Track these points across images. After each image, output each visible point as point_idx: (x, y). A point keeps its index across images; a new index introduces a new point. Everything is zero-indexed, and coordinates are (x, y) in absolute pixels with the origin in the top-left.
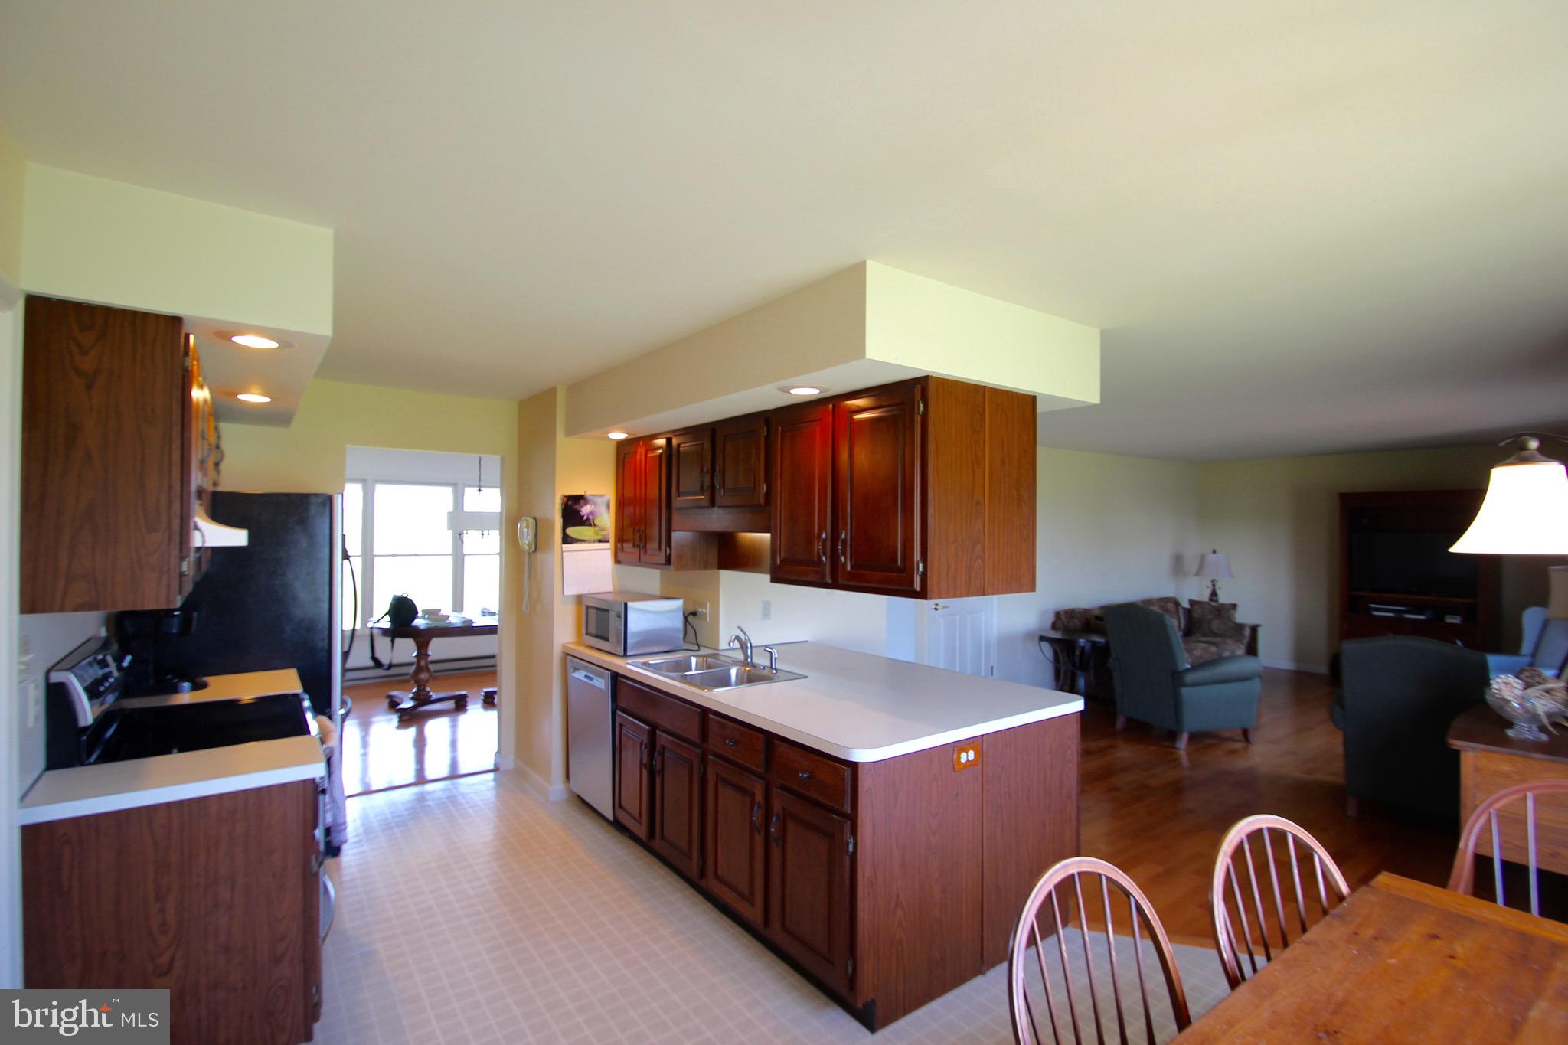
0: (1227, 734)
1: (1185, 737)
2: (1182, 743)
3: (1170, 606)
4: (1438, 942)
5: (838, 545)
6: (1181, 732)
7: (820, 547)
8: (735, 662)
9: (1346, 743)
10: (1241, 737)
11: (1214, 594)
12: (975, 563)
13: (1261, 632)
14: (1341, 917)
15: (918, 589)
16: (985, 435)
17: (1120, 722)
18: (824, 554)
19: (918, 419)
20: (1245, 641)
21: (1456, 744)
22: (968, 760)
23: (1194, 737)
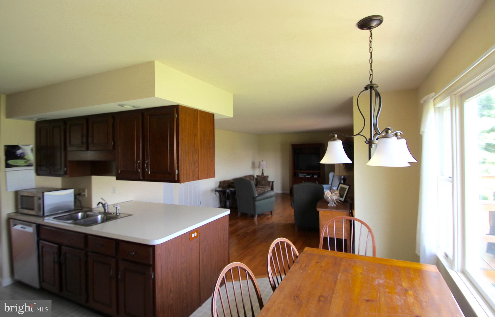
0: (267, 213)
1: (256, 216)
2: (256, 218)
3: (252, 177)
4: (318, 264)
5: (145, 165)
6: (255, 214)
7: (138, 166)
8: (100, 213)
9: (295, 212)
10: (270, 214)
11: (263, 173)
12: (196, 169)
13: (274, 183)
14: (297, 262)
15: (176, 180)
16: (198, 125)
17: (239, 214)
18: (139, 168)
19: (175, 120)
20: (271, 186)
21: (318, 209)
22: (195, 236)
23: (259, 216)
